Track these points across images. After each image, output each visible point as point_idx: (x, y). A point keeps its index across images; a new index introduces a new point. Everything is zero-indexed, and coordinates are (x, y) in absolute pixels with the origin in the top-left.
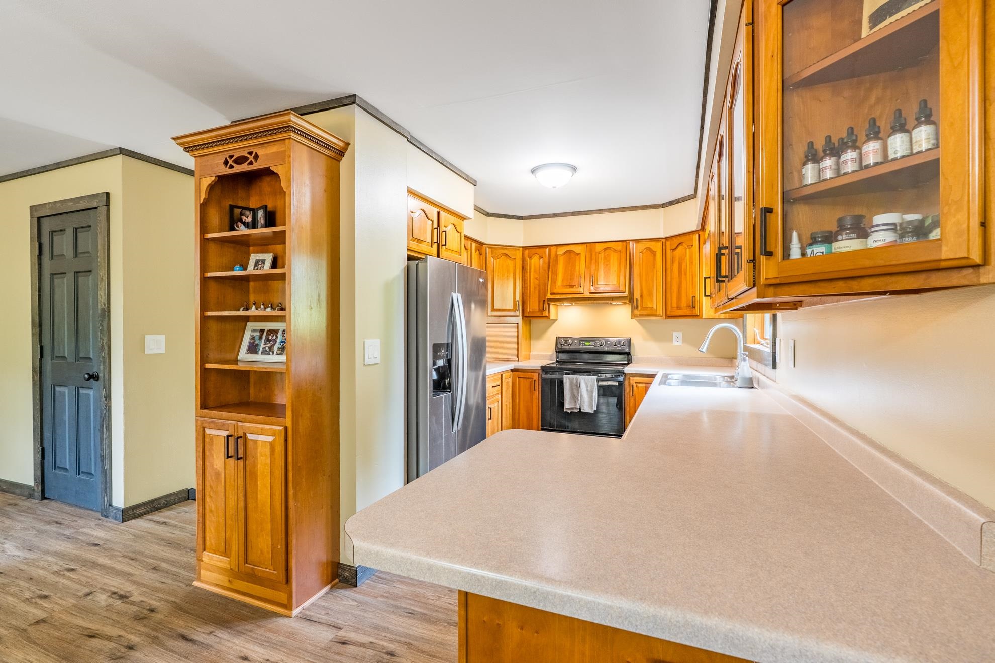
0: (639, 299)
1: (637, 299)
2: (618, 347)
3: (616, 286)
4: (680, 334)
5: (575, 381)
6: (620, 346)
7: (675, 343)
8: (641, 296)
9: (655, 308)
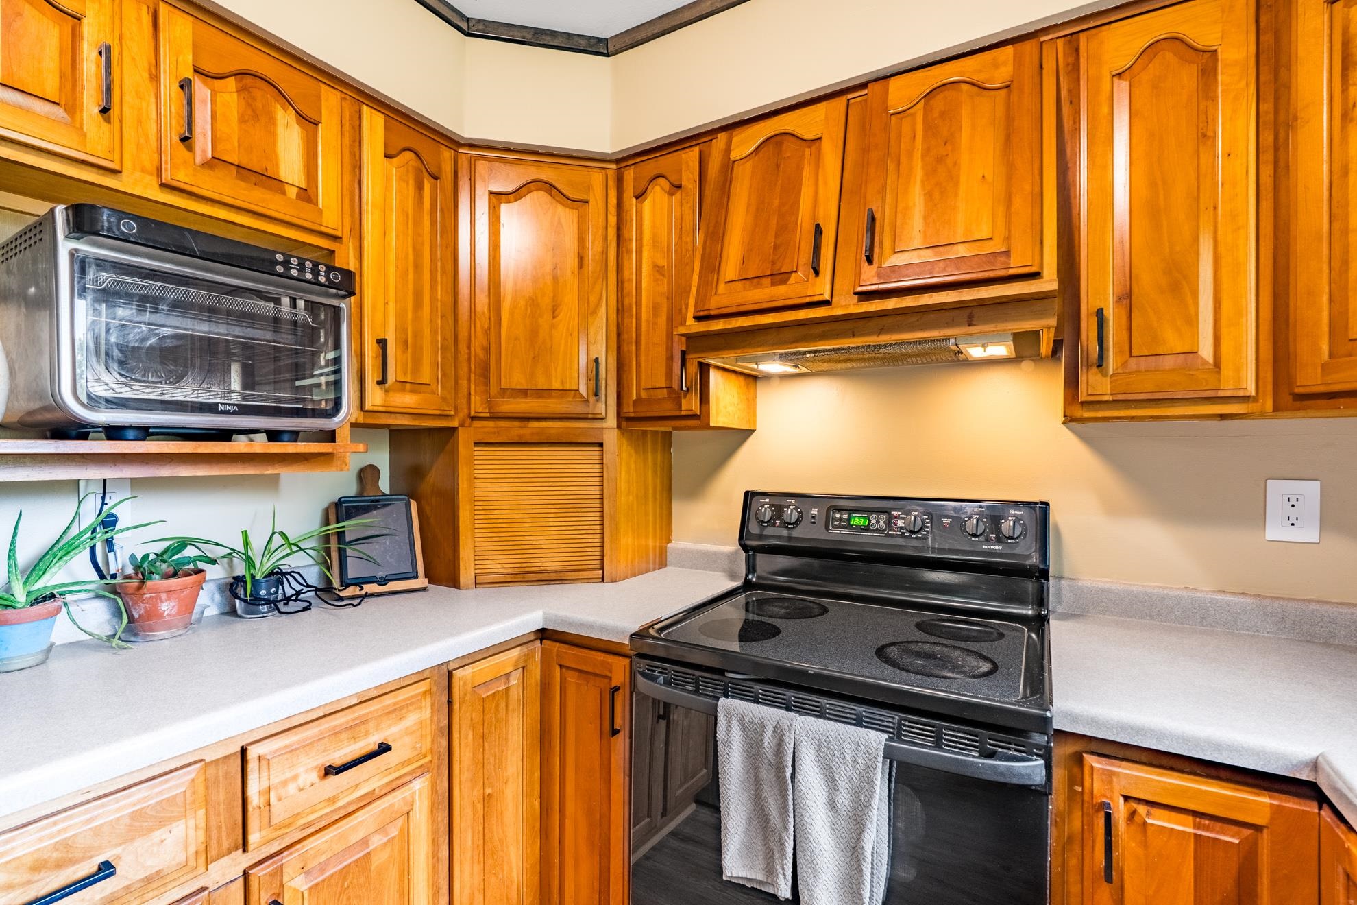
0: (1110, 313)
1: (1100, 313)
2: (988, 541)
3: (989, 248)
4: (1311, 490)
5: (768, 740)
6: (999, 540)
7: (1275, 532)
8: (1126, 298)
9: (1206, 352)
